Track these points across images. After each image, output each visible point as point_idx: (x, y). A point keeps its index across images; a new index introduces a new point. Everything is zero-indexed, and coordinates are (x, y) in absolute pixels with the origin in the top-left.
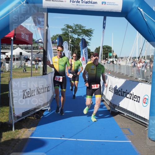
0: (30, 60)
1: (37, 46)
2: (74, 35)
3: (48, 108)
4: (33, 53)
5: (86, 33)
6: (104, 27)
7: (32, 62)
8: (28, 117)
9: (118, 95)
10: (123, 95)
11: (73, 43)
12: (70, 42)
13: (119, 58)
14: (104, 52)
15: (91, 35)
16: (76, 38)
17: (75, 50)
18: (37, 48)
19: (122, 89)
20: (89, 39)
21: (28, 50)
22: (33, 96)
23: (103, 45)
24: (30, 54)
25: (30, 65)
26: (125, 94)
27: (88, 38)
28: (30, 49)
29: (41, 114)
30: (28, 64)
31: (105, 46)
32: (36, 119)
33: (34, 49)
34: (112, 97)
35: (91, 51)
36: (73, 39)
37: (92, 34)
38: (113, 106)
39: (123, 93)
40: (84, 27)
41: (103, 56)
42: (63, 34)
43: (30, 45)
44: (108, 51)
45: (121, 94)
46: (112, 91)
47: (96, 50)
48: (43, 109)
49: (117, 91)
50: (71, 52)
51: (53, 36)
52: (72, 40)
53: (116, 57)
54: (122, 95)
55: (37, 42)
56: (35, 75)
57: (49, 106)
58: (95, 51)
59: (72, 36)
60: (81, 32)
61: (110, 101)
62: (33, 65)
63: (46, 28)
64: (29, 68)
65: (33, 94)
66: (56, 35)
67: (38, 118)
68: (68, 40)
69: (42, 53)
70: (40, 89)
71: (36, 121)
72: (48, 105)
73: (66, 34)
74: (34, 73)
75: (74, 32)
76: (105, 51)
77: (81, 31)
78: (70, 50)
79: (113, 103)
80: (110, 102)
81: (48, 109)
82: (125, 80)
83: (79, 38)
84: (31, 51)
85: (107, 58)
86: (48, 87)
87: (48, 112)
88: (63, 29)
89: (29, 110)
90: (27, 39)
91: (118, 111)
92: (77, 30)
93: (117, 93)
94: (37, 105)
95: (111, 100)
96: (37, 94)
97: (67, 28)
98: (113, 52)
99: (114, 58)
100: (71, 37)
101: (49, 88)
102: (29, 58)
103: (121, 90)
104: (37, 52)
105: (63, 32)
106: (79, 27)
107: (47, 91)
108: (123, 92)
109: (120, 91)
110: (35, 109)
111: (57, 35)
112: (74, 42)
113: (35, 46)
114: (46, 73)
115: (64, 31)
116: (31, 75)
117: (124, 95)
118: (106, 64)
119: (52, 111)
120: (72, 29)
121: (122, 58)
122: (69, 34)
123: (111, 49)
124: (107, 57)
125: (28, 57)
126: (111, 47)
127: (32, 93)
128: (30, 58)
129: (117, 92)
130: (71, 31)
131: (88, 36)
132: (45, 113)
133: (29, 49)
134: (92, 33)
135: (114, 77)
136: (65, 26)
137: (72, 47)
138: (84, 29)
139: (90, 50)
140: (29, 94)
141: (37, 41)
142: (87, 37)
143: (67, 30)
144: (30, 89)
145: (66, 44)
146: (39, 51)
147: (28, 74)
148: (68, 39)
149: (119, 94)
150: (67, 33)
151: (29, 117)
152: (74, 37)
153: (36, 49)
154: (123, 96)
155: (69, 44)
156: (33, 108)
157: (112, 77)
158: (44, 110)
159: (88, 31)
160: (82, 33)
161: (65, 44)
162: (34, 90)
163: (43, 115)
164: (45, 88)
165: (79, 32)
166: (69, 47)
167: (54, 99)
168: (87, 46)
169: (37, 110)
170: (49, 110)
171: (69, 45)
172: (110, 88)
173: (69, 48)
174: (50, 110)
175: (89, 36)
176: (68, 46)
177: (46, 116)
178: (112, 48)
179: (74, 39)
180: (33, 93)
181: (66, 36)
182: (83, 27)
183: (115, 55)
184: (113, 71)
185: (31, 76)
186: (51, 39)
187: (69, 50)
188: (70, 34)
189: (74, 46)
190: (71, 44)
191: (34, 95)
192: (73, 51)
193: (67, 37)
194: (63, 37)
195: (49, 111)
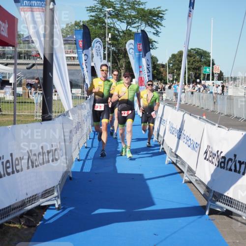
0: (11, 84)
1: (27, 49)
2: (119, 22)
3: (55, 202)
4: (18, 67)
5: (147, 18)
6: (192, 5)
7: (14, 89)
8: (7, 222)
9: (227, 169)
10: (238, 169)
11: (115, 42)
12: (107, 39)
13: (228, 78)
14: (192, 64)
15: (159, 23)
16: (123, 32)
17: (119, 60)
18: (28, 55)
19: (235, 156)
20: (154, 34)
21: (5, 61)
22: (18, 171)
23: (189, 49)
24: (10, 69)
25: (10, 97)
26: (243, 166)
27: (153, 31)
28: (11, 58)
29: (37, 216)
30: (5, 93)
31: (194, 50)
32: (25, 227)
33: (20, 58)
34: (212, 176)
35: (158, 63)
36: (116, 32)
37: (162, 20)
38: (214, 196)
39: (238, 165)
40: (142, 4)
41: (189, 75)
42: (90, 20)
43: (11, 48)
44: (201, 61)
45: (233, 168)
46: (210, 159)
47: (170, 59)
48: (43, 205)
49: (223, 160)
50: (110, 64)
51: (67, 25)
52: (112, 35)
53: (221, 77)
54: (235, 171)
55: (28, 41)
56: (22, 122)
57: (58, 196)
58: (169, 63)
59: (112, 25)
60: (134, 17)
61: (206, 184)
62: (19, 95)
63: (51, 6)
64: (8, 102)
65: (18, 168)
66: (73, 23)
67: (30, 225)
68: (103, 36)
69: (41, 67)
70: (35, 155)
71: (26, 232)
72: (56, 194)
73: (98, 21)
74: (20, 116)
75: (118, 15)
76: (194, 61)
77: (134, 13)
78: (109, 61)
79: (213, 189)
80: (207, 188)
81: (54, 205)
82: (244, 133)
83: (131, 31)
84: (12, 61)
85: (198, 80)
86: (56, 150)
87: (56, 212)
88: (91, 9)
89: (8, 207)
90: (5, 34)
91: (227, 210)
92: (126, 10)
93: (223, 165)
94: (27, 194)
95: (208, 183)
96: (28, 168)
97: (99, 6)
98: (213, 64)
99: (215, 78)
100: (110, 28)
101: (56, 152)
102: (7, 79)
103: (233, 158)
104: (28, 64)
105: (91, 16)
106: (129, 3)
107: (53, 161)
108: (240, 162)
109: (230, 159)
110: (23, 204)
111: (77, 24)
112: (117, 40)
113: (23, 50)
114: (50, 116)
115: (93, 14)
116: (15, 120)
117: (242, 171)
118: (195, 93)
119: (64, 209)
120: (114, 8)
121: (235, 79)
122: (106, 20)
123: (209, 57)
124: (199, 77)
125: (5, 77)
126: (209, 53)
127: (16, 165)
128: (12, 80)
129: (224, 162)
130: (110, 14)
131: (152, 26)
132: (47, 215)
133: (7, 58)
134: (161, 17)
135: (217, 125)
136: (96, 2)
137: (114, 52)
138: (143, 10)
139: (157, 61)
140: (9, 167)
141: (28, 37)
142: (150, 28)
143: (101, 10)
144: (11, 155)
145: (98, 44)
146: (32, 62)
147: (5, 119)
148: (102, 32)
149: (229, 167)
150: (99, 18)
151: (10, 223)
152: (118, 27)
153: (25, 58)
154: (239, 172)
155: (107, 46)
156: (19, 202)
157: (212, 126)
158: (45, 206)
159: (151, 12)
160: (136, 18)
161: (95, 45)
162: (22, 159)
163: (42, 219)
164: (48, 152)
165: (130, 15)
166: (106, 52)
167: (70, 178)
168: (151, 50)
169: (29, 207)
170: (57, 206)
171: (104, 48)
172: (206, 152)
173: (104, 54)
174: (59, 205)
175: (155, 26)
176: (104, 51)
177: (51, 221)
178: (211, 55)
179: (118, 31)
180: (18, 164)
181: (99, 24)
182: (139, 4)
183: (216, 71)
184: (213, 111)
185: (14, 124)
186: (62, 32)
187: (104, 58)
188: (108, 21)
189: (119, 50)
190: (110, 44)
191: (22, 170)
192: (117, 63)
193: (100, 28)
194: (92, 28)
195: (59, 209)
